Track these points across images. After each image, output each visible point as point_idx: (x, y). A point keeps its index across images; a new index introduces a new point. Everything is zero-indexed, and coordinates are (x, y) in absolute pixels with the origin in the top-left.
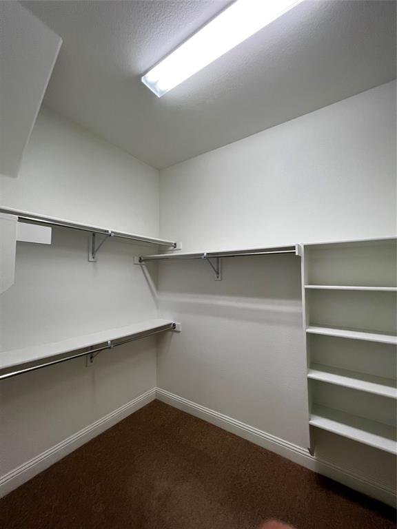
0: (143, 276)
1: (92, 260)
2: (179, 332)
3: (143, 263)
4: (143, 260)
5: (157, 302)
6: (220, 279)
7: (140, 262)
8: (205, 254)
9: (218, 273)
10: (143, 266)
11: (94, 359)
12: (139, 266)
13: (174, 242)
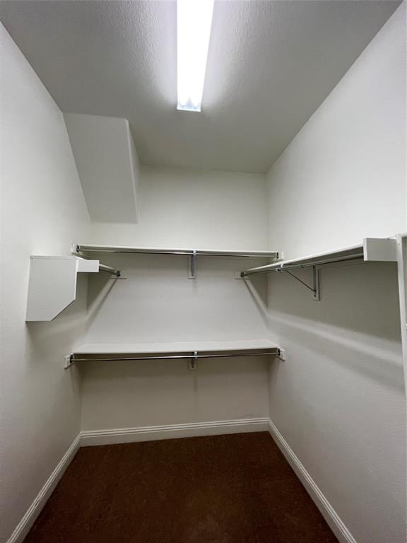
0: (247, 290)
1: (191, 277)
2: (284, 361)
3: (246, 277)
4: (245, 275)
5: (267, 321)
6: (318, 299)
7: (242, 276)
8: (282, 266)
9: (315, 291)
10: (247, 281)
11: (195, 365)
12: (242, 281)
13: (276, 252)
